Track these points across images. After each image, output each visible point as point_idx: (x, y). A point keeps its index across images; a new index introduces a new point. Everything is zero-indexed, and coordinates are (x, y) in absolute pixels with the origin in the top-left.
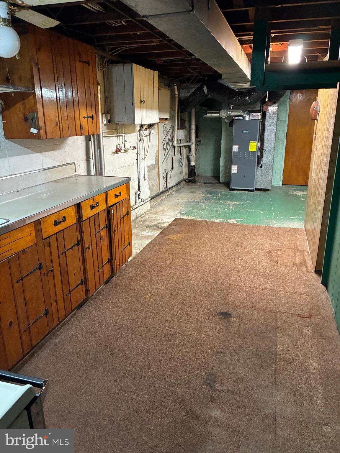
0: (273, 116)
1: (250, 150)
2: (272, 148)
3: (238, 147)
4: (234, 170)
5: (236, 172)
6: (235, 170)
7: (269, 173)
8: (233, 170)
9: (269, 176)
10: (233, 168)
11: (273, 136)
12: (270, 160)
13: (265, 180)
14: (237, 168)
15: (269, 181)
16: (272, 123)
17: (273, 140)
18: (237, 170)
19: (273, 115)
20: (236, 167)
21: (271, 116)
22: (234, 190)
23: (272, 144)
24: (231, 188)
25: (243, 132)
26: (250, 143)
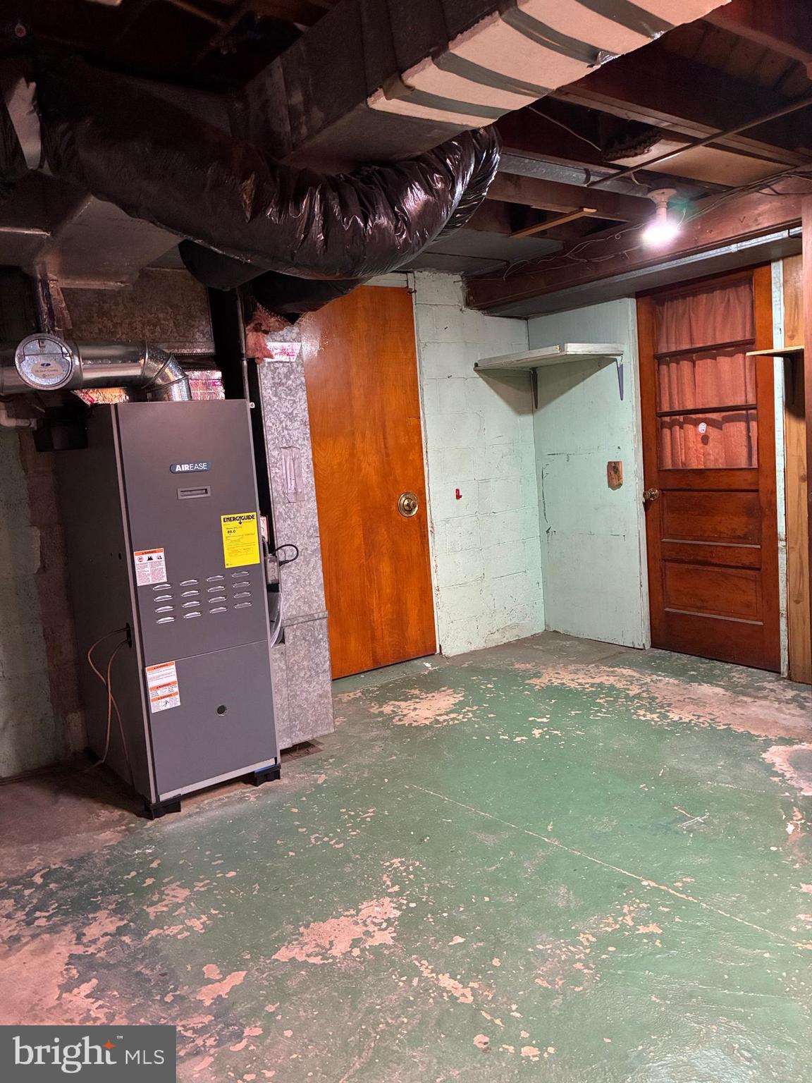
0: (290, 382)
1: (231, 561)
2: (309, 537)
3: (162, 554)
4: (160, 692)
5: (176, 702)
6: (165, 691)
7: (317, 660)
8: (152, 695)
9: (317, 673)
10: (151, 684)
11: (305, 480)
12: (311, 594)
13: (306, 699)
14: (175, 678)
15: (320, 696)
16: (291, 417)
17: (309, 498)
18: (176, 689)
19: (287, 377)
20: (168, 675)
21: (281, 384)
22: (174, 806)
23: (307, 518)
24: (154, 800)
25: (178, 468)
26: (225, 526)
